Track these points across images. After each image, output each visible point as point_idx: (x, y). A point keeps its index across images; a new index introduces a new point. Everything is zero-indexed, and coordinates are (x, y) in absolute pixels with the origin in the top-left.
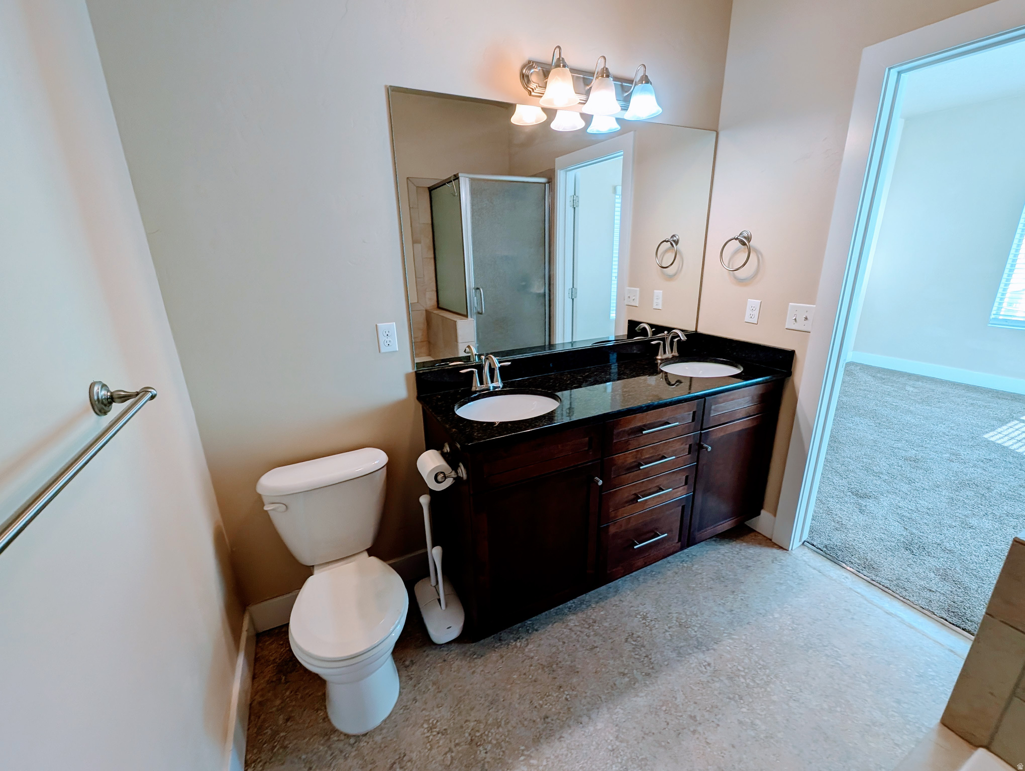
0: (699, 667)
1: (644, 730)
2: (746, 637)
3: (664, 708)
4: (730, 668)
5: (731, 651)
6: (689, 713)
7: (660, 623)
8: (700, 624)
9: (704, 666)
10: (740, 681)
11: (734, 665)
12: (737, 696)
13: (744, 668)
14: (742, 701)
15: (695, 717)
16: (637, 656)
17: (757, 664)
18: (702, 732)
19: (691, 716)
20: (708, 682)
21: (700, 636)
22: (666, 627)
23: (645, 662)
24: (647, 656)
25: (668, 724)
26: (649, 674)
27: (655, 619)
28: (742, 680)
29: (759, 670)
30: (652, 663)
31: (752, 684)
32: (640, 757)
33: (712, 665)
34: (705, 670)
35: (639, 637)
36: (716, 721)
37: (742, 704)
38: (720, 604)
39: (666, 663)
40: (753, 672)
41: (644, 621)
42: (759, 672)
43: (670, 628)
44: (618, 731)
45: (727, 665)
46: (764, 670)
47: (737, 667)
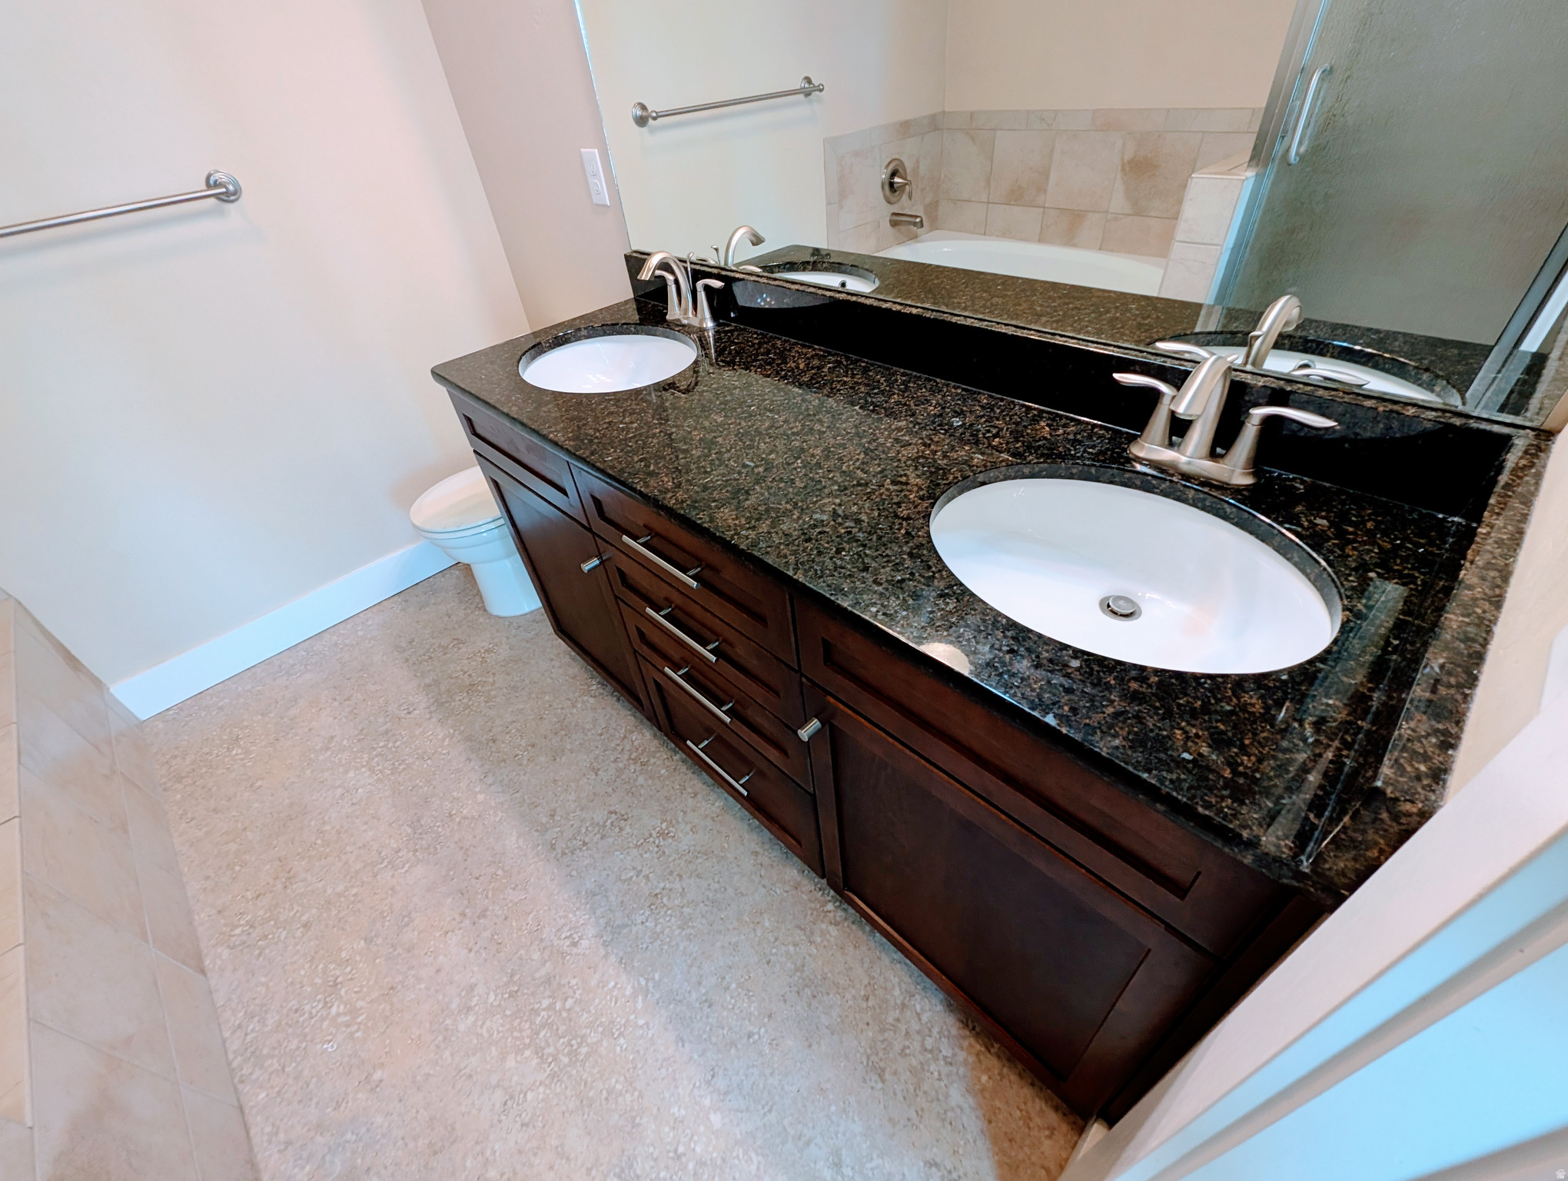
0: (568, 927)
1: (472, 849)
2: (642, 1027)
3: (500, 872)
4: (569, 983)
5: (606, 989)
6: (490, 908)
7: (656, 861)
8: (663, 932)
9: (571, 935)
10: (544, 998)
11: (574, 992)
12: (516, 988)
13: (569, 1010)
14: (506, 996)
15: (485, 916)
16: (584, 830)
17: (579, 1040)
18: (463, 925)
19: (486, 910)
20: (542, 940)
21: (633, 932)
22: (646, 871)
23: (574, 842)
24: (585, 844)
25: (477, 878)
26: (554, 849)
27: (664, 852)
28: (546, 1003)
29: (566, 1039)
30: (572, 853)
31: (538, 1020)
32: (438, 847)
33: (575, 950)
34: (563, 936)
35: (621, 829)
36: (475, 948)
37: (502, 994)
38: (724, 978)
39: (574, 873)
40: (562, 1028)
41: (654, 834)
42: (562, 1040)
43: (647, 877)
44: (473, 818)
45: (574, 977)
46: (566, 1051)
47: (572, 998)
